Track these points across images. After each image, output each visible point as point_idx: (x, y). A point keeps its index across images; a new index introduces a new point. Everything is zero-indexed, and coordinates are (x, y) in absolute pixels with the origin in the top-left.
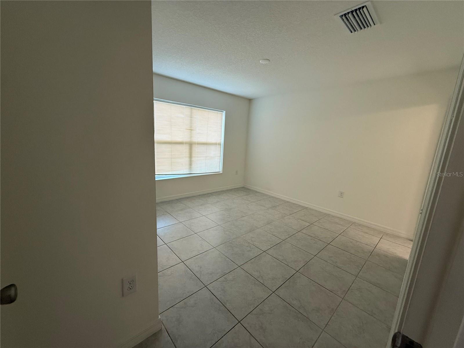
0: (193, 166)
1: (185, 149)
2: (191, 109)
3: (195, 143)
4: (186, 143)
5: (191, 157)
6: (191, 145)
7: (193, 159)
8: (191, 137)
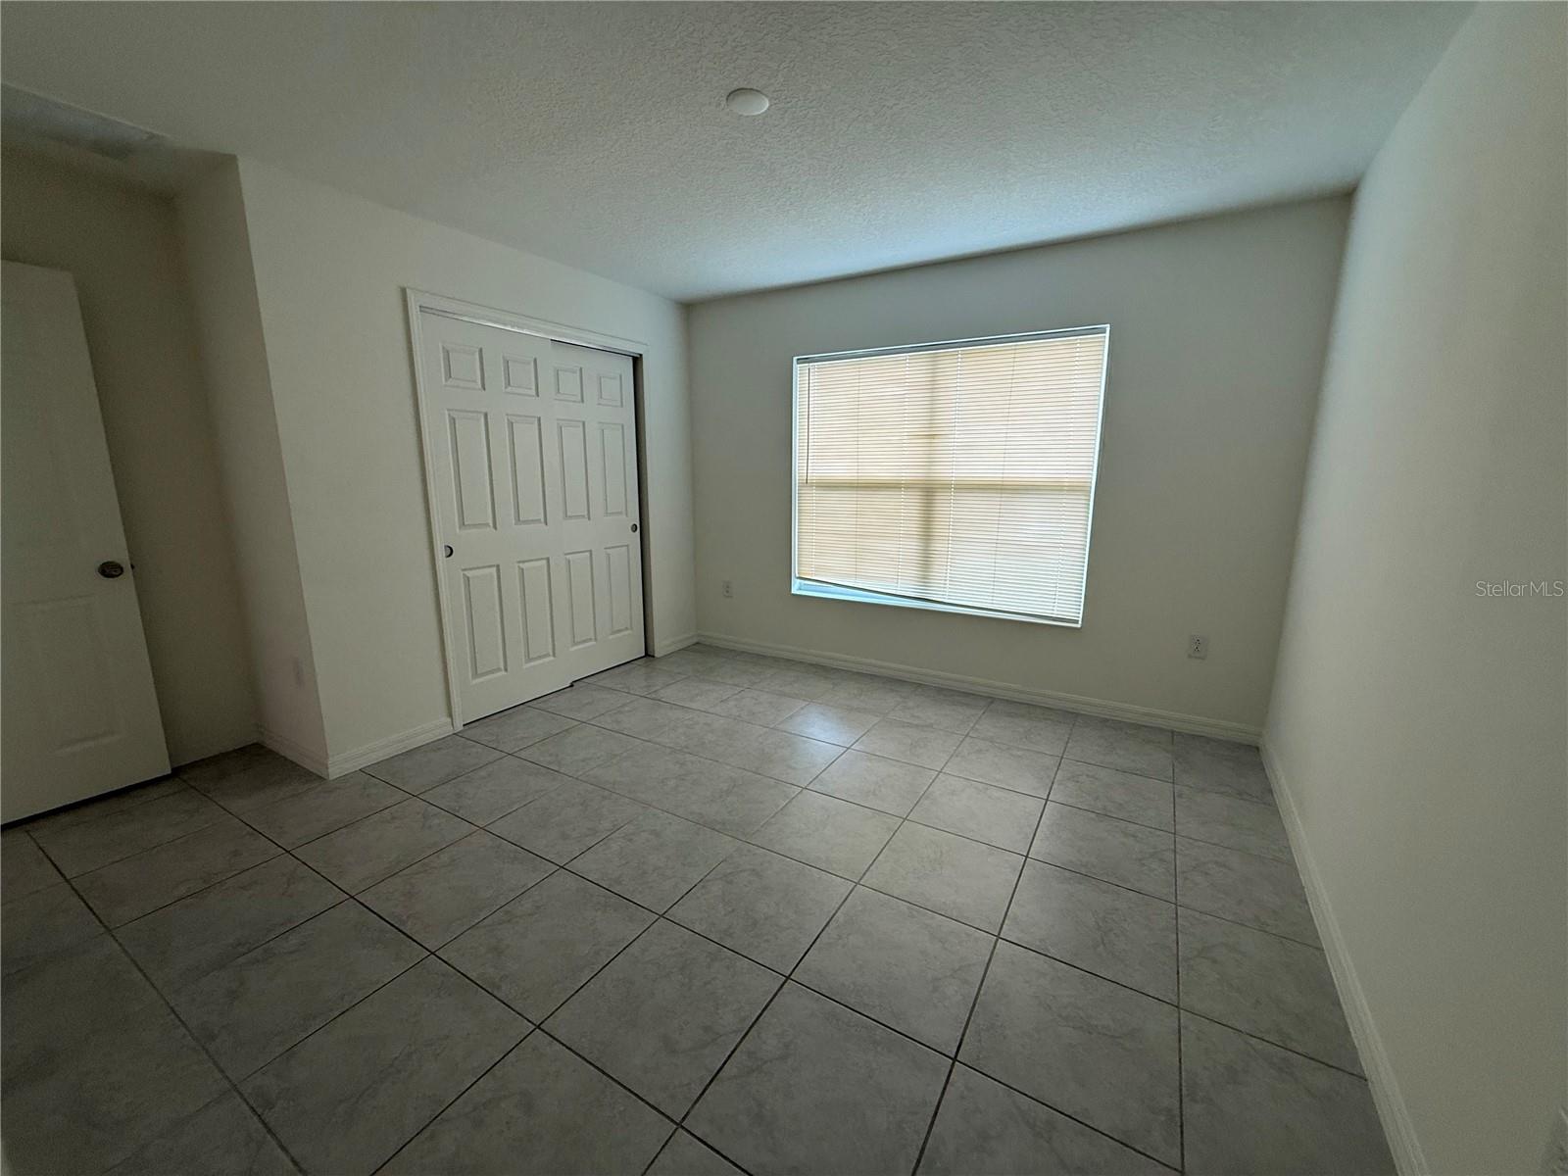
0: (938, 571)
1: (908, 507)
2: (936, 356)
3: (946, 487)
4: (909, 486)
5: (927, 535)
6: (929, 491)
7: (938, 546)
8: (931, 463)
